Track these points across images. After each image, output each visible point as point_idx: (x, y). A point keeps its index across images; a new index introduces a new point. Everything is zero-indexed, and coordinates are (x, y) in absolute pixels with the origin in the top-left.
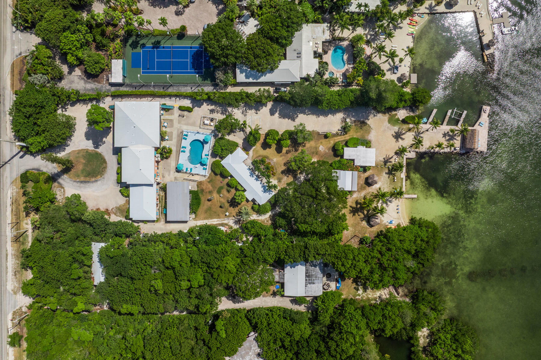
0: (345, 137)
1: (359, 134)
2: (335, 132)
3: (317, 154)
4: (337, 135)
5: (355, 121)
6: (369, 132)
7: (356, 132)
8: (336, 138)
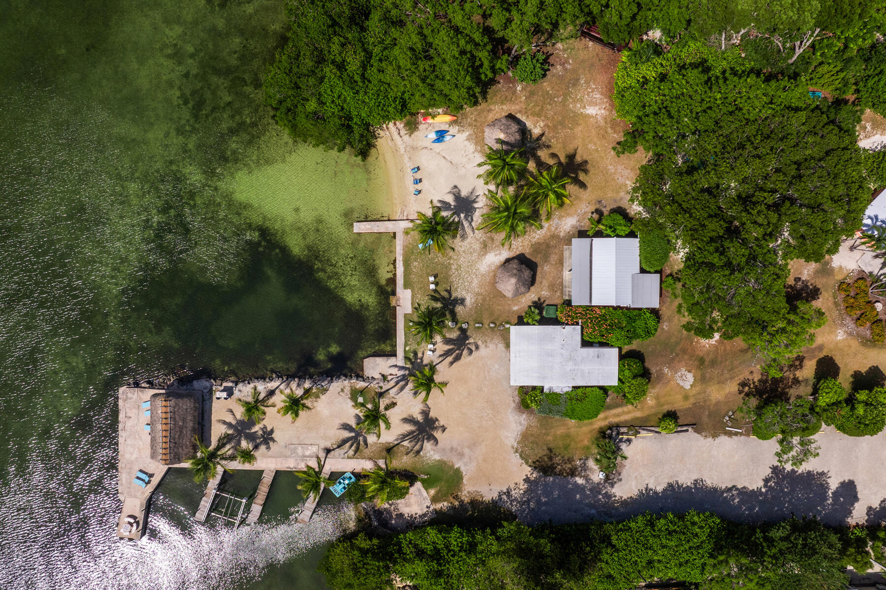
0: (606, 418)
1: (560, 431)
2: (643, 433)
3: (702, 361)
4: (636, 427)
5: (573, 473)
6: (525, 438)
7: (568, 436)
8: (638, 414)
